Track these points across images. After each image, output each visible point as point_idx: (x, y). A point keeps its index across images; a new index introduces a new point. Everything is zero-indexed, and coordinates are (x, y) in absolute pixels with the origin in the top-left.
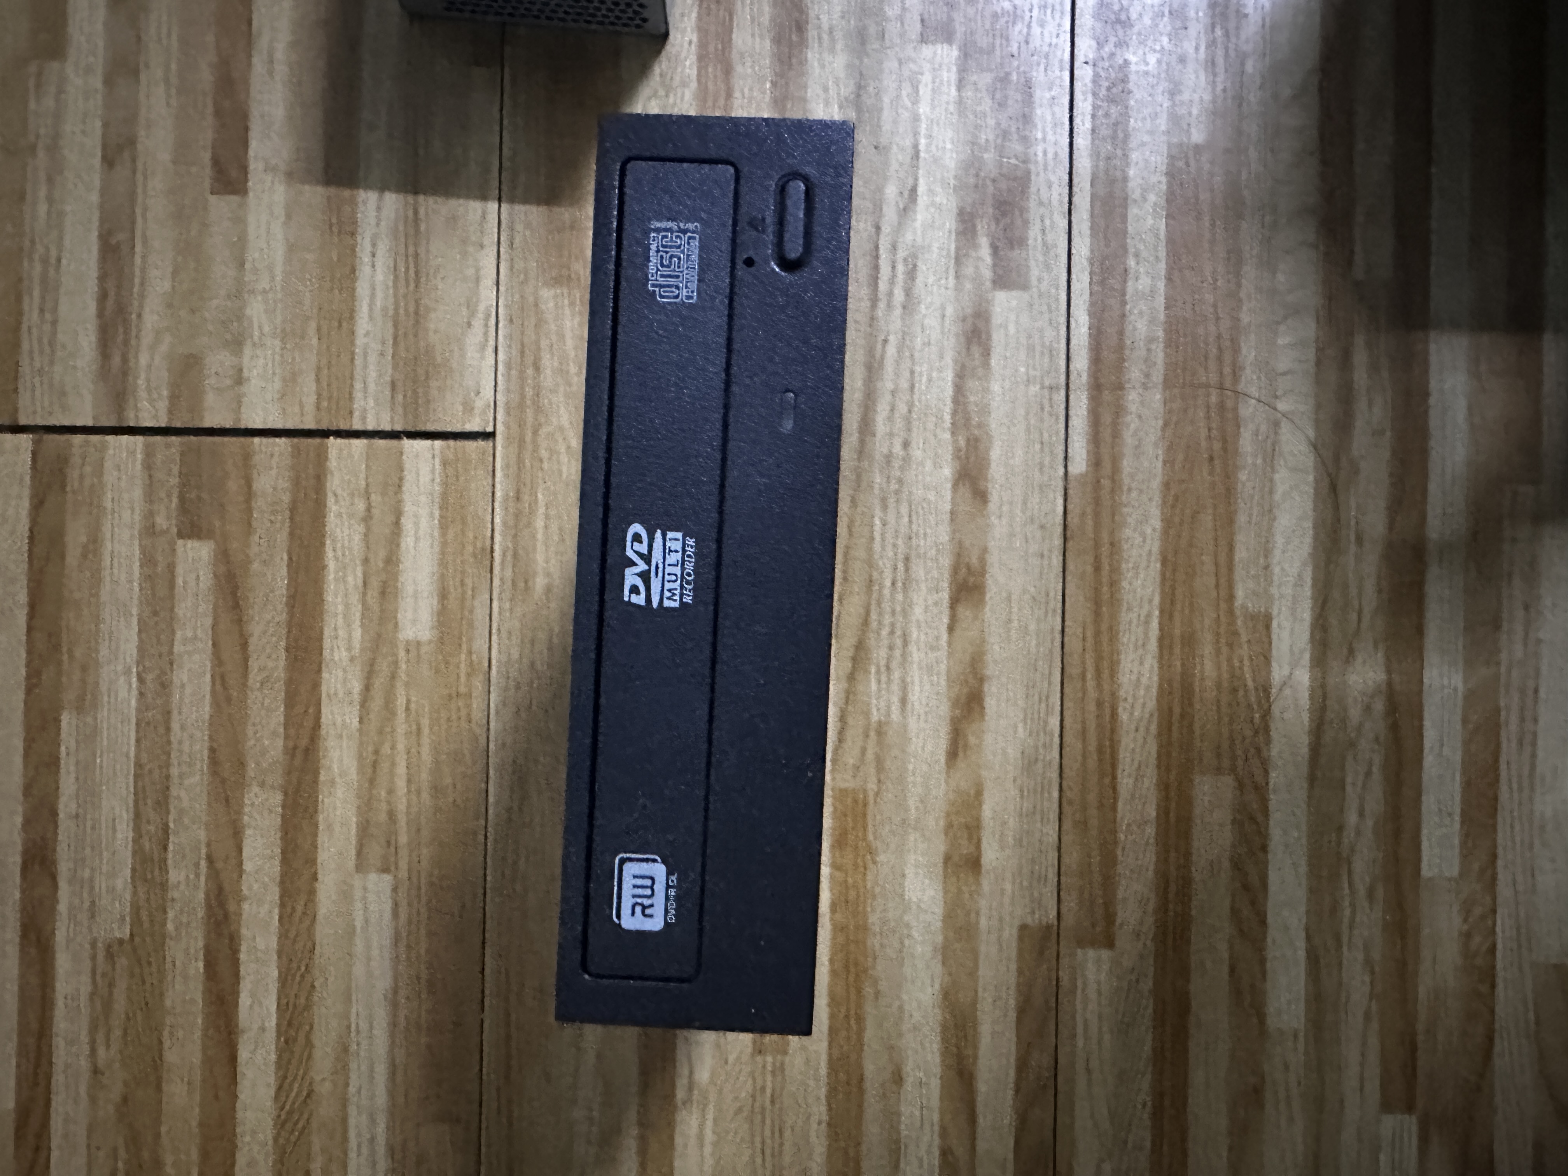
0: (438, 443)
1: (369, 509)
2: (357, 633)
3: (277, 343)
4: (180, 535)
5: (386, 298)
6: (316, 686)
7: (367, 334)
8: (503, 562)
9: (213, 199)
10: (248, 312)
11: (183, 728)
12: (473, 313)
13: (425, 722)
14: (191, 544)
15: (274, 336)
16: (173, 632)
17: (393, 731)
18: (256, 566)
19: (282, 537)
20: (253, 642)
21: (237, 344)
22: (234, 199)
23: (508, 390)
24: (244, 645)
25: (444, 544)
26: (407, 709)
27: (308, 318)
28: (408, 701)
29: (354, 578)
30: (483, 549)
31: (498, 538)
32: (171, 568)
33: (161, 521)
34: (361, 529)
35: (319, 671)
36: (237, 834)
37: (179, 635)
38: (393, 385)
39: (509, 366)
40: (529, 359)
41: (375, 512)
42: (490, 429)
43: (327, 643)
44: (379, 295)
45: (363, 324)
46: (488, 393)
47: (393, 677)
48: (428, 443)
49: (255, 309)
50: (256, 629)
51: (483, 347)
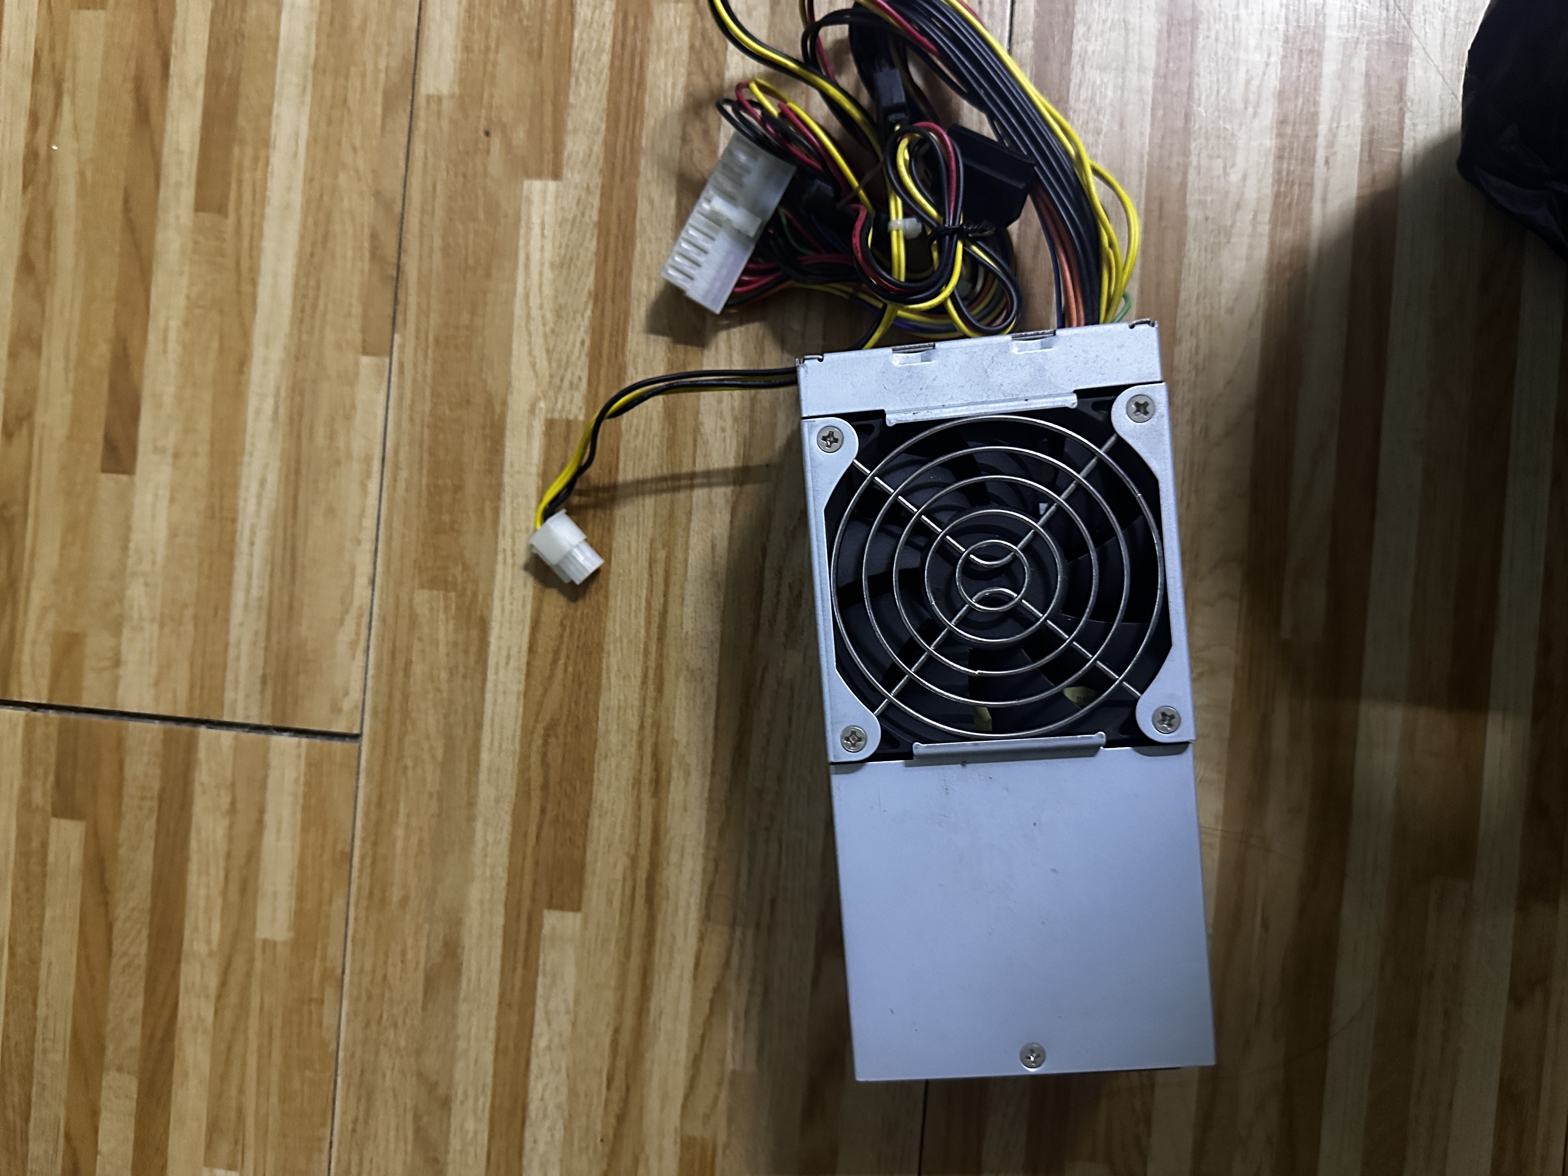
0: (304, 741)
1: (233, 803)
2: (216, 927)
3: (156, 627)
4: (55, 815)
5: (261, 587)
6: (175, 975)
7: (241, 624)
8: (361, 870)
9: (103, 477)
10: (129, 593)
11: (48, 1006)
12: (346, 611)
13: (278, 1022)
14: (65, 823)
15: (153, 620)
16: (43, 909)
17: (246, 1030)
18: (123, 852)
19: (150, 825)
20: (118, 927)
21: (116, 627)
22: (124, 478)
23: (376, 692)
24: (110, 927)
25: (304, 847)
26: (261, 1008)
27: (185, 606)
28: (262, 1002)
29: (217, 872)
30: (343, 853)
31: (358, 843)
32: (44, 845)
33: (38, 798)
34: (226, 822)
35: (178, 962)
36: (94, 1114)
37: (48, 914)
38: (264, 680)
39: (378, 667)
40: (400, 662)
41: (240, 806)
42: (356, 731)
43: (187, 934)
44: (255, 582)
45: (237, 614)
46: (355, 695)
47: (249, 975)
48: (295, 740)
49: (136, 592)
50: (121, 912)
51: (354, 644)
